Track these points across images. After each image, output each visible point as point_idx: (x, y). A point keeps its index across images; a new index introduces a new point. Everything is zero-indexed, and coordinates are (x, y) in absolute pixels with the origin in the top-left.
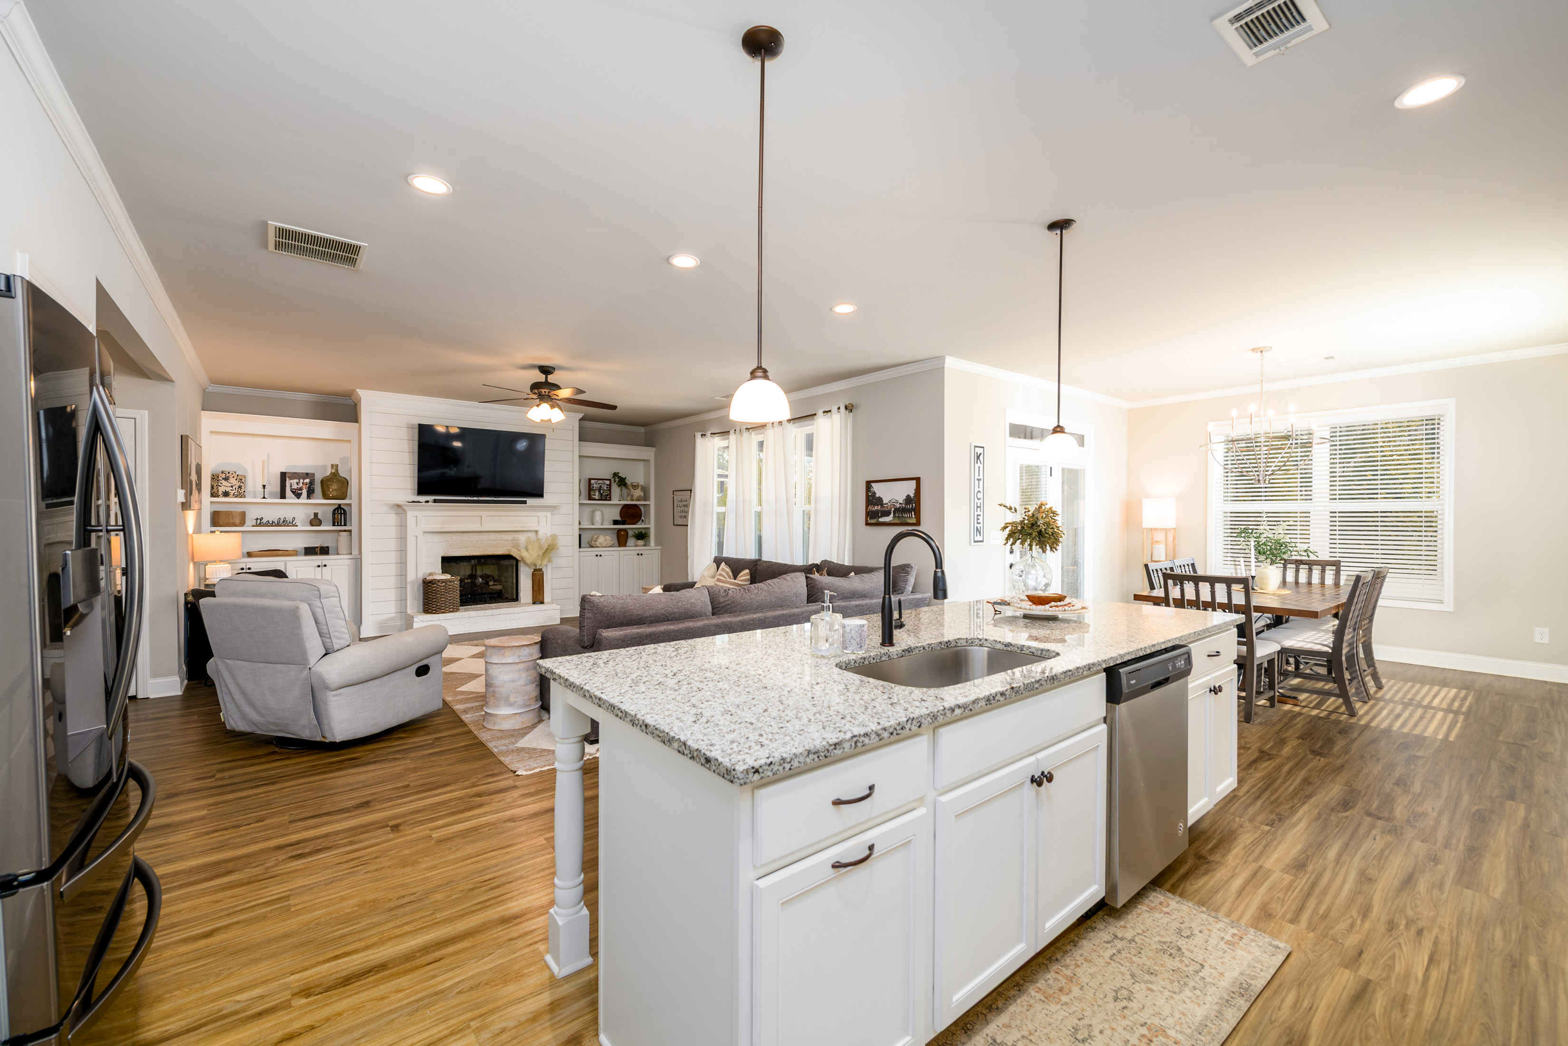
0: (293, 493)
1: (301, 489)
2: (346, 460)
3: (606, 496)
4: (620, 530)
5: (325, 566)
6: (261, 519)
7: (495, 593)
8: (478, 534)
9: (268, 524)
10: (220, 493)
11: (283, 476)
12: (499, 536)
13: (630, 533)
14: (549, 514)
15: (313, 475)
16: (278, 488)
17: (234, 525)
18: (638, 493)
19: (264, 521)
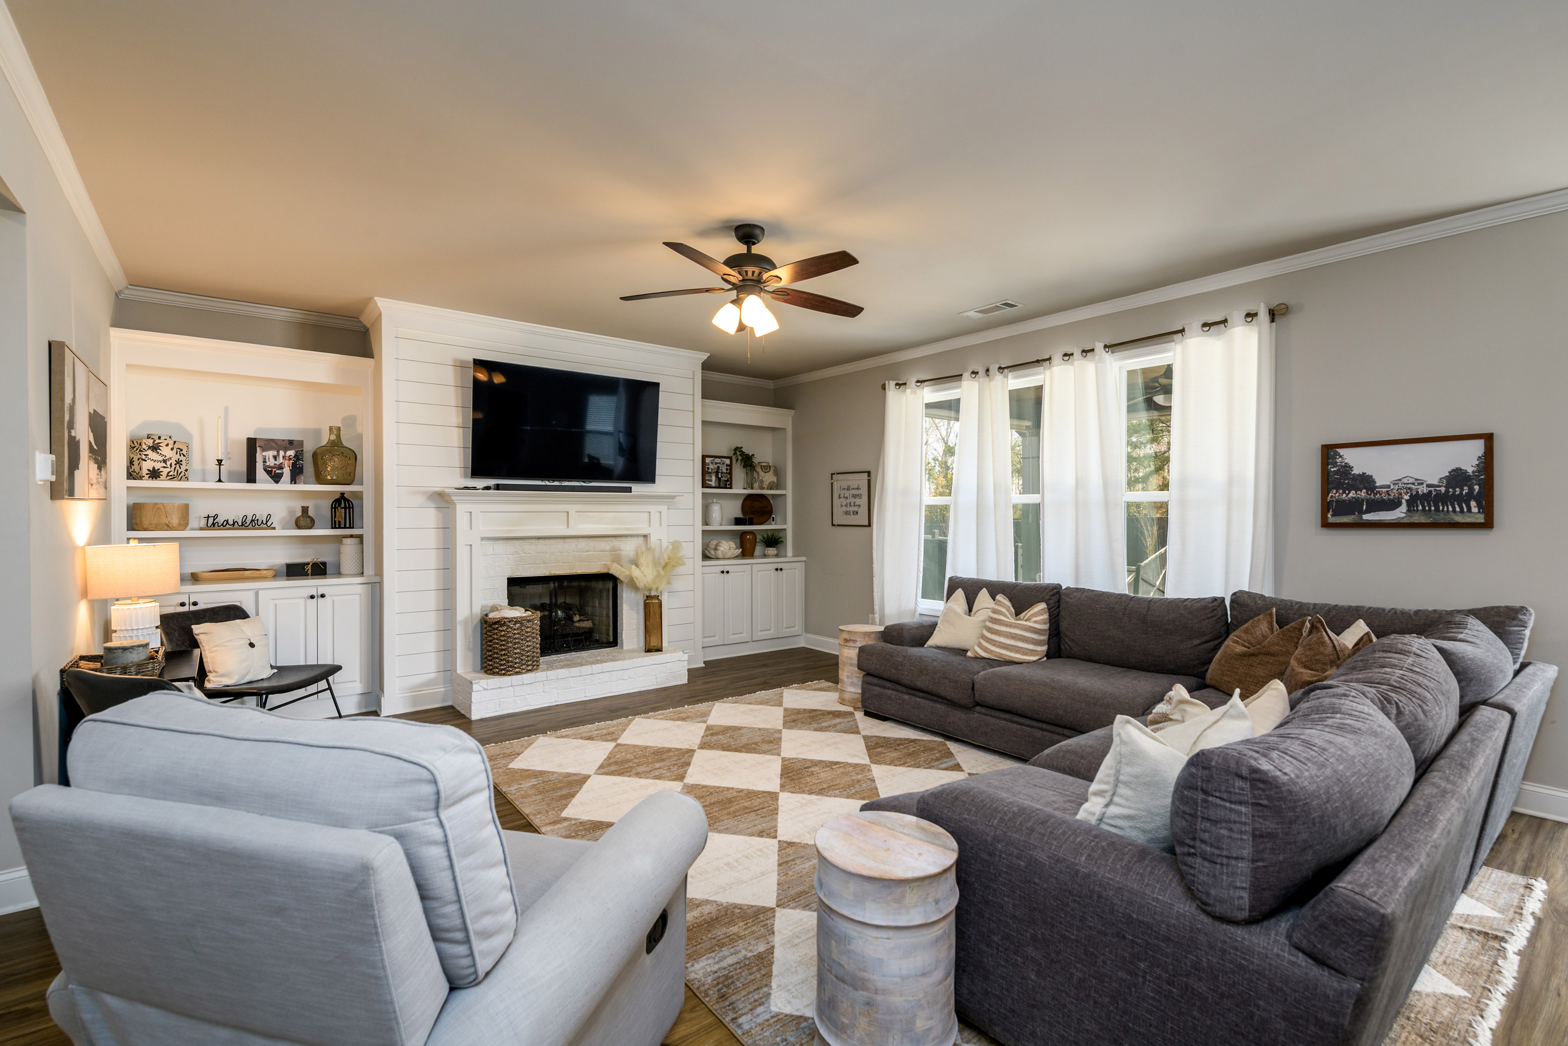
0: (269, 473)
1: (281, 467)
2: (351, 421)
3: (726, 483)
4: (744, 534)
5: (323, 596)
6: (216, 517)
7: (583, 634)
8: (561, 541)
9: (225, 525)
10: (145, 472)
11: (252, 444)
12: (592, 543)
13: (759, 538)
14: (663, 508)
15: (301, 443)
16: (241, 465)
17: (169, 527)
18: (769, 478)
19: (220, 520)
